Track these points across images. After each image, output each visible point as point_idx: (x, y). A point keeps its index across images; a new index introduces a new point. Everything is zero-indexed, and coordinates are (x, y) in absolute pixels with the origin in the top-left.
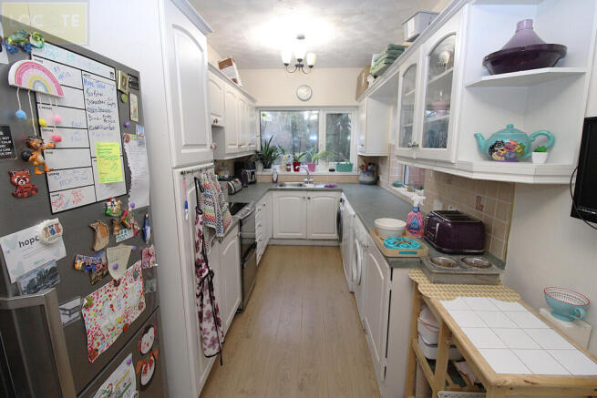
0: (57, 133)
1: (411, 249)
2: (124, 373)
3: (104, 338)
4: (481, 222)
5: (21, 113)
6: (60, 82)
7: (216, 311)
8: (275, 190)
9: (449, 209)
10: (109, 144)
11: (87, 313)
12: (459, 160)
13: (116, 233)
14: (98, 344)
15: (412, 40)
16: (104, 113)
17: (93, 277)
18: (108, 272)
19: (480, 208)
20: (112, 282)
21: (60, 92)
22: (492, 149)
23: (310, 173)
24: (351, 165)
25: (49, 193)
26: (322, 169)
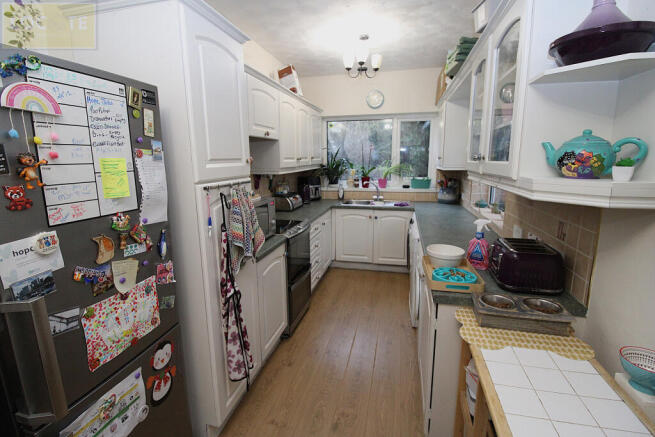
0: (55, 149)
1: (463, 282)
2: (131, 385)
3: (107, 349)
4: (559, 255)
5: (13, 132)
6: (59, 101)
7: (244, 333)
8: (341, 207)
9: (529, 238)
10: (115, 159)
11: (88, 324)
12: (521, 175)
13: (122, 248)
14: (101, 355)
15: (481, 31)
16: (109, 129)
17: (96, 289)
18: (113, 286)
19: (562, 236)
20: (119, 295)
21: (58, 111)
22: (561, 162)
23: (381, 189)
24: (429, 181)
25: (46, 207)
26: (395, 185)
